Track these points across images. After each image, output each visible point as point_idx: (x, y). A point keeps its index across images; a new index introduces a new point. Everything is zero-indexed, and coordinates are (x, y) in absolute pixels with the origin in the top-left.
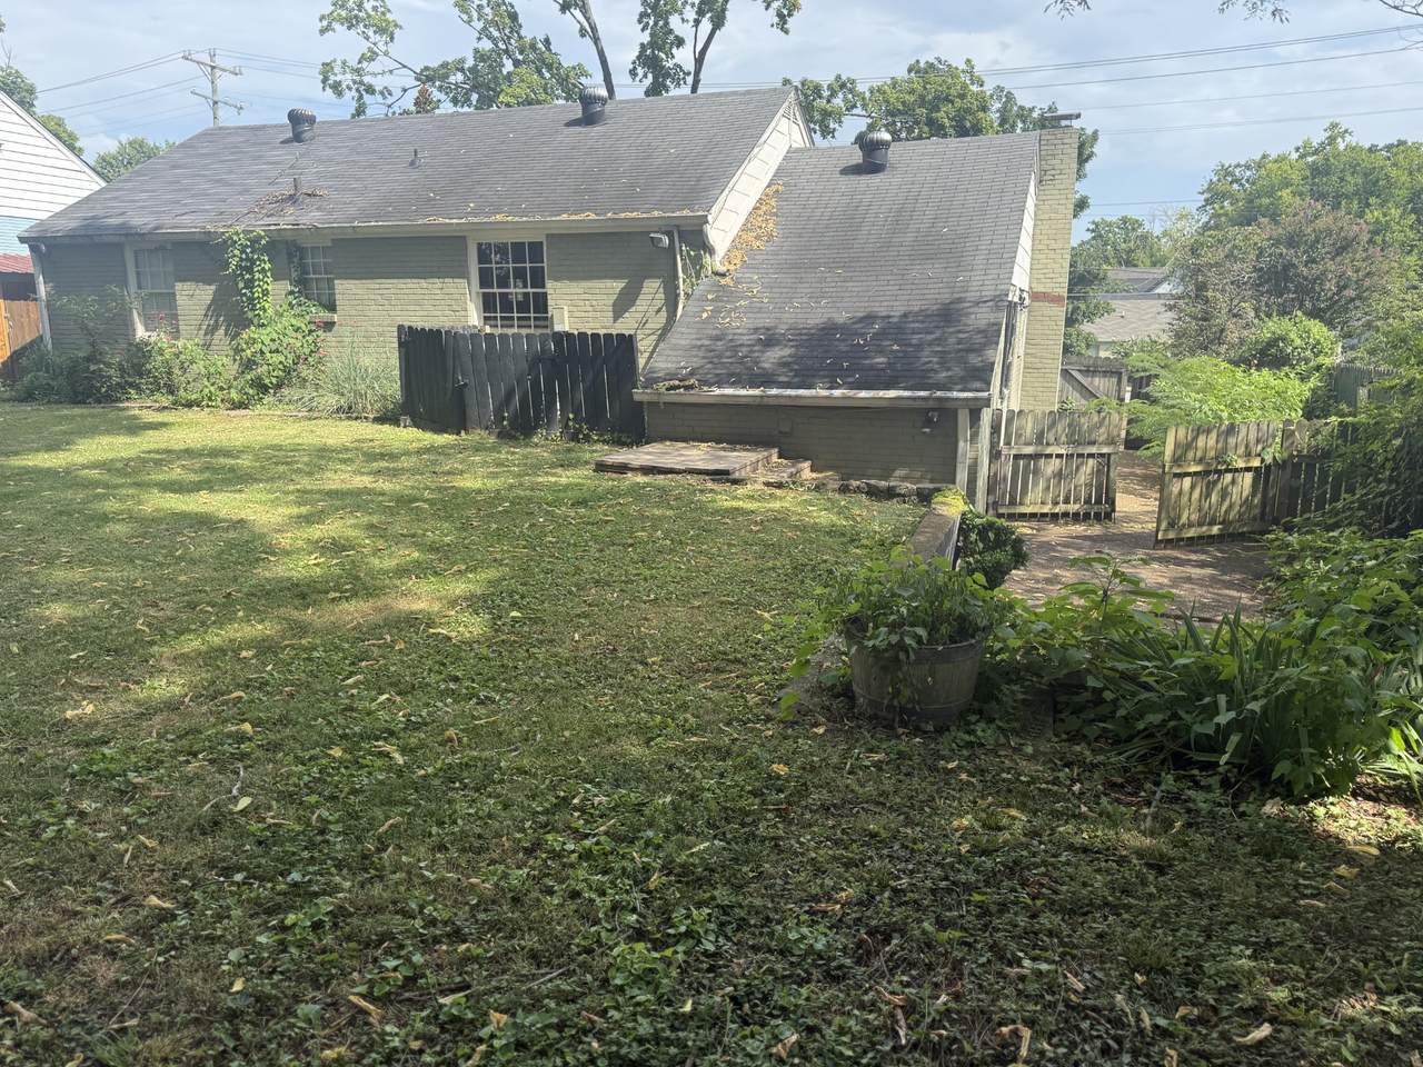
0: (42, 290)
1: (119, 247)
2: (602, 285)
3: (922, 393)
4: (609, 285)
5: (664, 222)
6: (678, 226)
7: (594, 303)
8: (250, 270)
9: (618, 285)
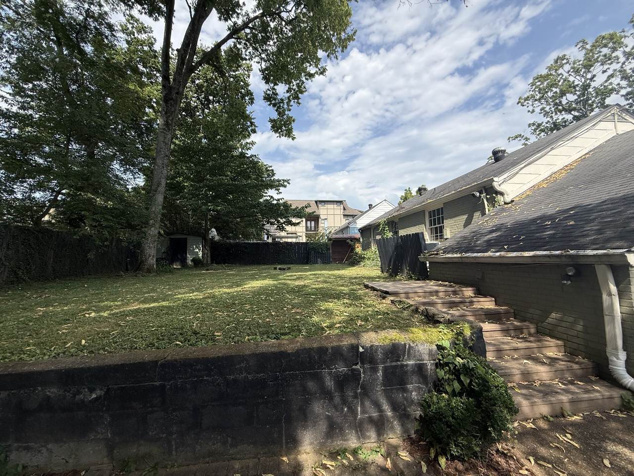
0: (361, 240)
1: (370, 228)
2: (460, 218)
3: (557, 252)
4: (462, 218)
5: (478, 186)
6: (484, 187)
7: (458, 226)
8: (384, 230)
9: (465, 217)
